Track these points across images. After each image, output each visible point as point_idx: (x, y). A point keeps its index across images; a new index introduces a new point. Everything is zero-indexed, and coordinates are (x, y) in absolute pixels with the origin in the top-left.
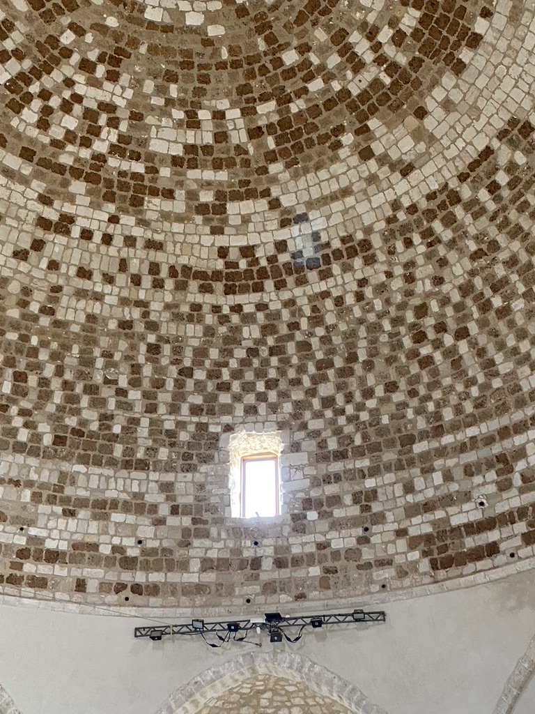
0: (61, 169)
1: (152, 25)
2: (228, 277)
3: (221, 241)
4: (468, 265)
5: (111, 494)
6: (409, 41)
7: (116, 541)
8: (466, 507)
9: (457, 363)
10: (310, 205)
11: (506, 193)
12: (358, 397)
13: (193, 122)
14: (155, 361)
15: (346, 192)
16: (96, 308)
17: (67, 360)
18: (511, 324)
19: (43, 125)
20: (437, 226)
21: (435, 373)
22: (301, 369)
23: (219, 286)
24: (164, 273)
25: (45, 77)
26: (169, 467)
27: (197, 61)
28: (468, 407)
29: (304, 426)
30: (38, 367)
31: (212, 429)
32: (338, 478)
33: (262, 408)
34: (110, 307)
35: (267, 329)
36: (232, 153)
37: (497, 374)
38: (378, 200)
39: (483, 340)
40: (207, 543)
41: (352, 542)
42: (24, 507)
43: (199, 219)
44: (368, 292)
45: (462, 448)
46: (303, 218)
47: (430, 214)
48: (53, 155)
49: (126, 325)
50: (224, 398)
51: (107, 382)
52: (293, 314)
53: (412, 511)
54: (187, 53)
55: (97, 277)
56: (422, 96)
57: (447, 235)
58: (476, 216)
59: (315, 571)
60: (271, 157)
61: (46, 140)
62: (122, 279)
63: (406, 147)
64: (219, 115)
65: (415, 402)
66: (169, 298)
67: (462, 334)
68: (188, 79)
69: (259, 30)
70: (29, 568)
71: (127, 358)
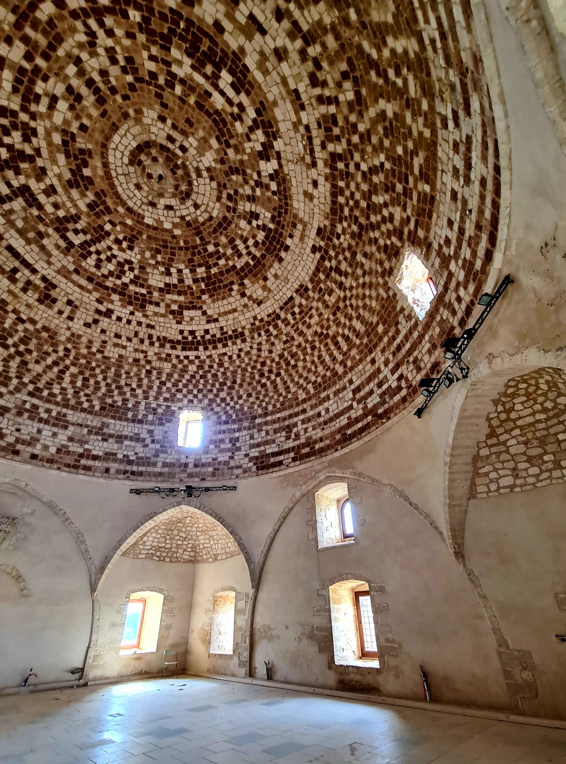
0: (107, 288)
1: (148, 226)
2: (184, 343)
3: (181, 327)
4: (282, 346)
5: (125, 433)
6: (260, 246)
7: (125, 453)
8: (273, 446)
9: (275, 387)
10: (220, 314)
11: (298, 316)
12: (236, 399)
13: (168, 273)
14: (149, 377)
15: (235, 310)
16: (123, 352)
17: (109, 374)
18: (297, 372)
19: (98, 266)
20: (271, 328)
21: (267, 390)
22: (213, 385)
23: (179, 347)
24: (155, 339)
25: (97, 244)
26: (152, 423)
27: (169, 244)
28: (278, 405)
29: (212, 409)
30: (95, 376)
31: (173, 408)
32: (224, 432)
33: (195, 401)
34: (130, 353)
35: (200, 367)
36: (186, 289)
37: (290, 392)
38: (248, 315)
39: (286, 378)
40: (166, 456)
41: (227, 458)
42: (84, 436)
43: (171, 317)
44: (243, 354)
45: (274, 422)
46: (216, 320)
47: (269, 323)
48: (103, 281)
49: (136, 360)
50: (179, 396)
51: (127, 385)
52: (211, 361)
53: (252, 446)
54: (165, 241)
55: (124, 338)
56: (266, 271)
57: (275, 332)
58: (286, 325)
59: (210, 469)
60: (203, 292)
61: (100, 274)
62: (135, 340)
63: (259, 293)
64: (180, 271)
65: (258, 402)
66: (156, 350)
67: (278, 374)
68: (166, 253)
69: (197, 234)
70: (83, 462)
71: (136, 375)
